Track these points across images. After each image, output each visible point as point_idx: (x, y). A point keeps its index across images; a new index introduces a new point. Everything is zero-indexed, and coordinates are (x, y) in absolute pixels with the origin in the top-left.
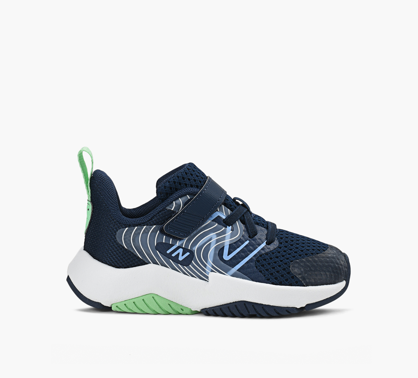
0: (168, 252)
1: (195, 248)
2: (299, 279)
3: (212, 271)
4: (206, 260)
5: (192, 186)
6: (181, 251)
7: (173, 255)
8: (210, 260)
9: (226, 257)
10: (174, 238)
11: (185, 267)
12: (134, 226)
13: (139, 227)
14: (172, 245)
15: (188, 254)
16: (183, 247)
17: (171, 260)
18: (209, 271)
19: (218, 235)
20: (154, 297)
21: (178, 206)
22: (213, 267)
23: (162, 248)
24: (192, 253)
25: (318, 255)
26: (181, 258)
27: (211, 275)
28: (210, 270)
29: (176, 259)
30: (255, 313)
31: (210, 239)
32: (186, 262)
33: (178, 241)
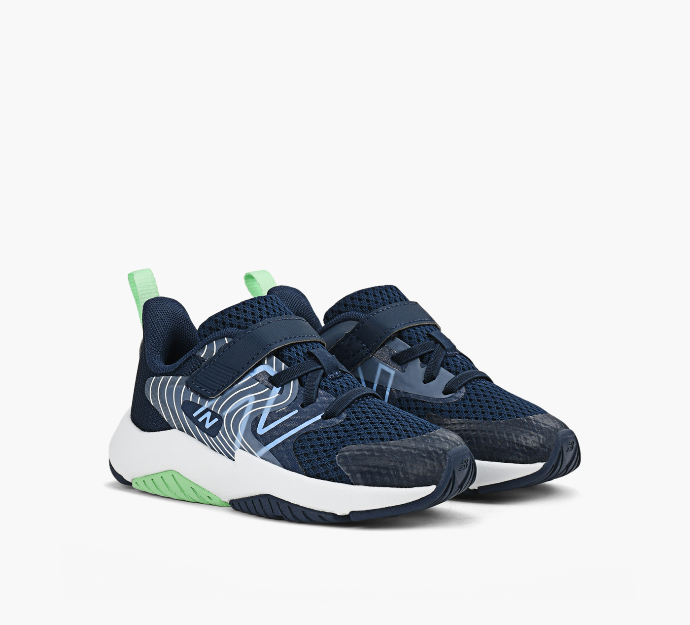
0: (195, 415)
1: (226, 414)
2: (344, 473)
3: (241, 448)
4: (236, 432)
5: (232, 325)
6: (208, 415)
7: (200, 420)
8: (241, 433)
9: (261, 431)
10: (202, 397)
11: (211, 438)
12: (162, 375)
13: (165, 377)
14: (200, 406)
15: (216, 420)
16: (212, 410)
17: (196, 427)
18: (237, 447)
19: (257, 398)
20: (174, 474)
21: (210, 351)
22: (243, 442)
23: (189, 408)
24: (221, 419)
25: (392, 442)
26: (208, 425)
27: (239, 454)
28: (239, 447)
29: (202, 426)
30: (280, 514)
31: (246, 403)
32: (213, 432)
33: (207, 402)
